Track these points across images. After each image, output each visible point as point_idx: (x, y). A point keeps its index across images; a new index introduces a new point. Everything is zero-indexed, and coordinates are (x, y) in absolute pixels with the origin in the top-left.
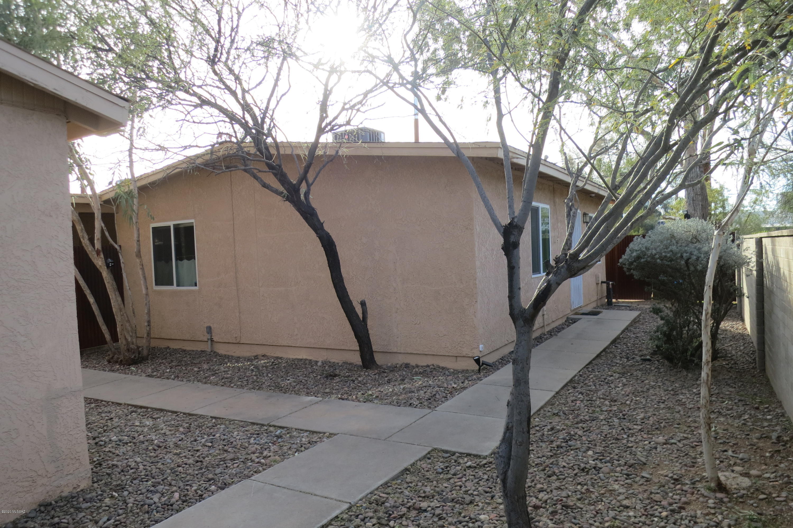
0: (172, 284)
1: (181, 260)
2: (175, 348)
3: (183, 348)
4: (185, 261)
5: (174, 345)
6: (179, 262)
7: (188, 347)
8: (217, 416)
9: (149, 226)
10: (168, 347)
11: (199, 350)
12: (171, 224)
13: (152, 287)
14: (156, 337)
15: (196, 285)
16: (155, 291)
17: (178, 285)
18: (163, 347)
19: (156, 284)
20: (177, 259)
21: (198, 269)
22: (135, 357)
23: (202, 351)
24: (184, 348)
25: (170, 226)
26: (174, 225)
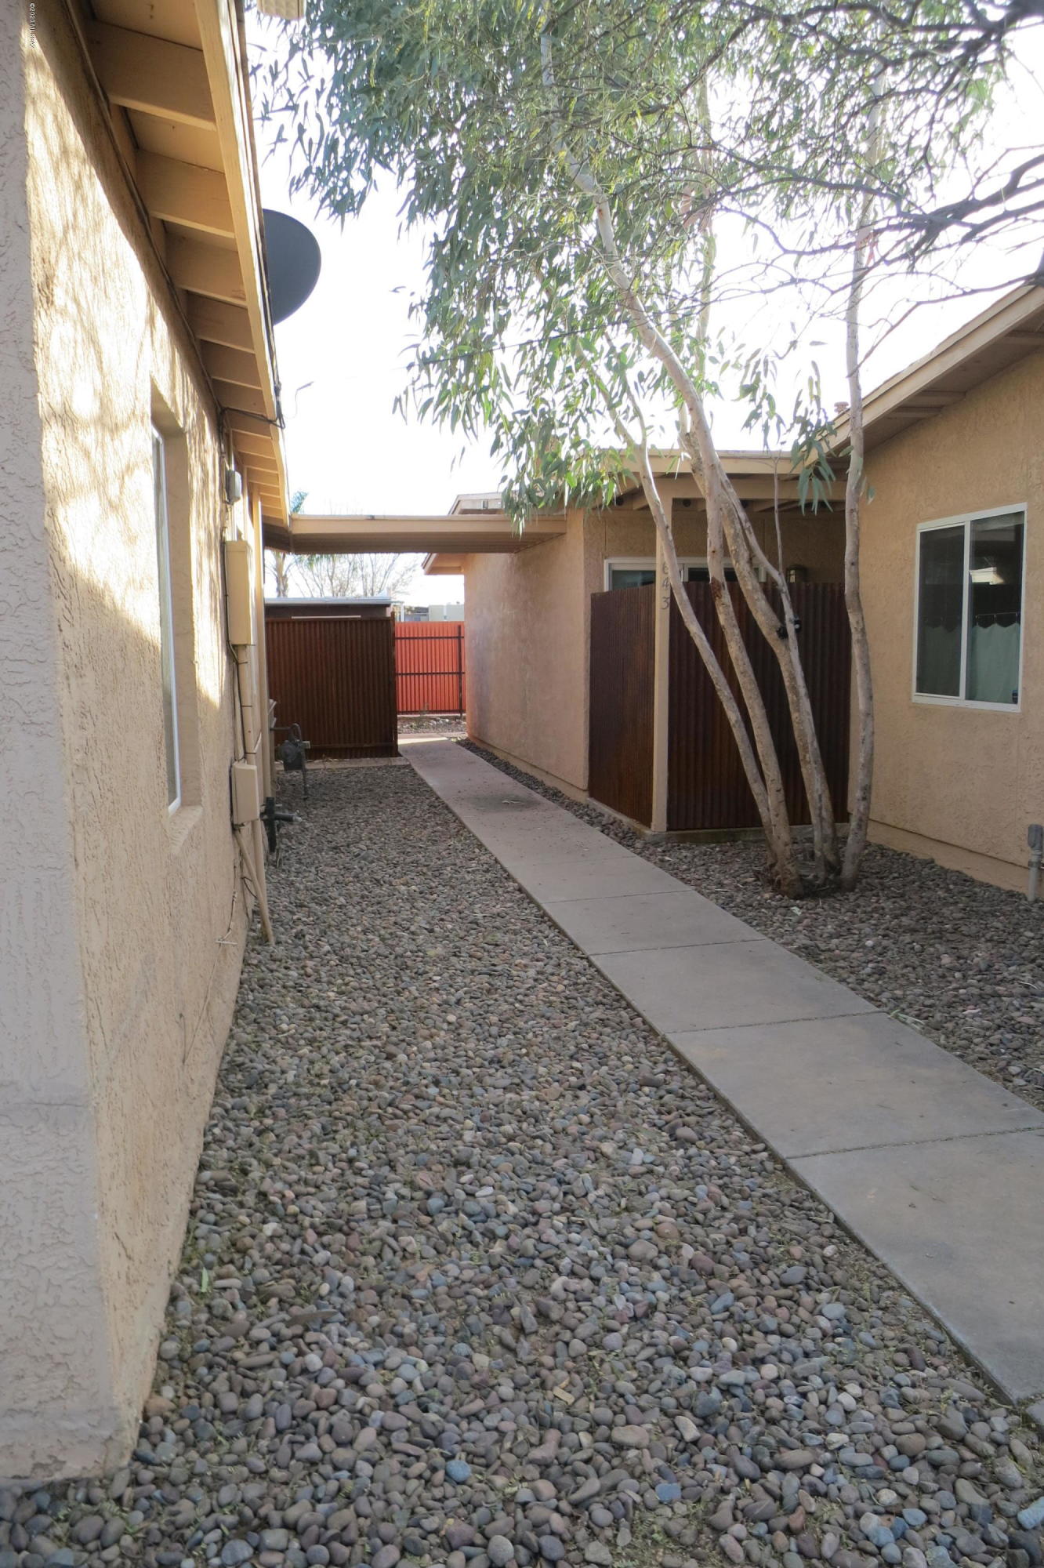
0: (956, 693)
1: (986, 623)
2: (947, 866)
3: (966, 872)
4: (996, 628)
5: (946, 860)
6: (981, 631)
7: (979, 872)
8: (858, 1231)
9: (914, 528)
10: (933, 861)
11: (1006, 887)
12: (963, 519)
13: (909, 694)
14: (908, 827)
15: (1015, 701)
16: (916, 706)
17: (971, 696)
18: (921, 857)
19: (920, 689)
20: (974, 622)
21: (1026, 653)
22: (816, 877)
23: (1011, 894)
24: (970, 873)
25: (963, 527)
26: (975, 523)
